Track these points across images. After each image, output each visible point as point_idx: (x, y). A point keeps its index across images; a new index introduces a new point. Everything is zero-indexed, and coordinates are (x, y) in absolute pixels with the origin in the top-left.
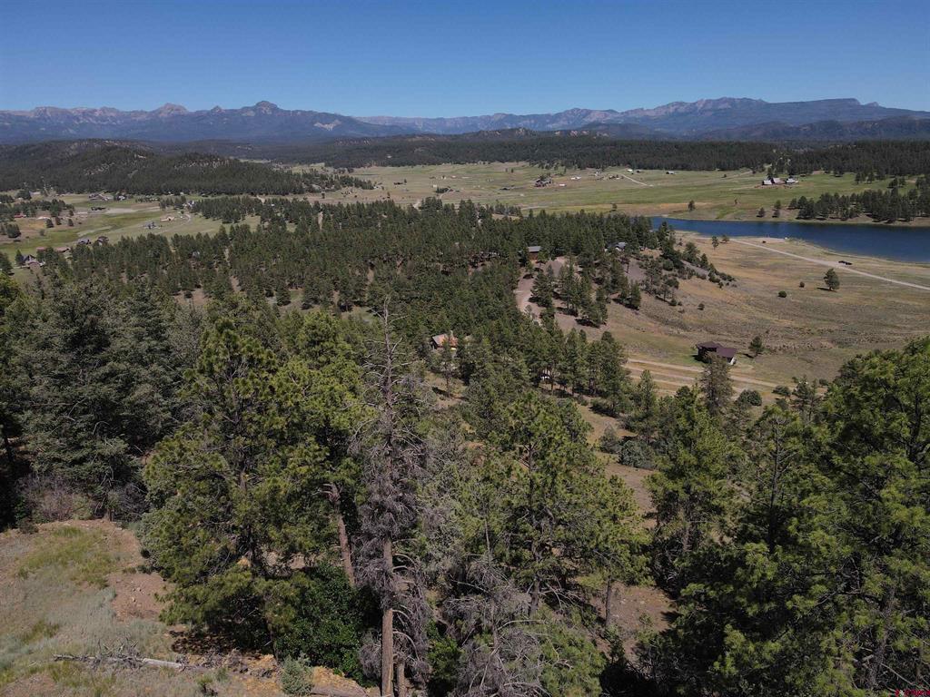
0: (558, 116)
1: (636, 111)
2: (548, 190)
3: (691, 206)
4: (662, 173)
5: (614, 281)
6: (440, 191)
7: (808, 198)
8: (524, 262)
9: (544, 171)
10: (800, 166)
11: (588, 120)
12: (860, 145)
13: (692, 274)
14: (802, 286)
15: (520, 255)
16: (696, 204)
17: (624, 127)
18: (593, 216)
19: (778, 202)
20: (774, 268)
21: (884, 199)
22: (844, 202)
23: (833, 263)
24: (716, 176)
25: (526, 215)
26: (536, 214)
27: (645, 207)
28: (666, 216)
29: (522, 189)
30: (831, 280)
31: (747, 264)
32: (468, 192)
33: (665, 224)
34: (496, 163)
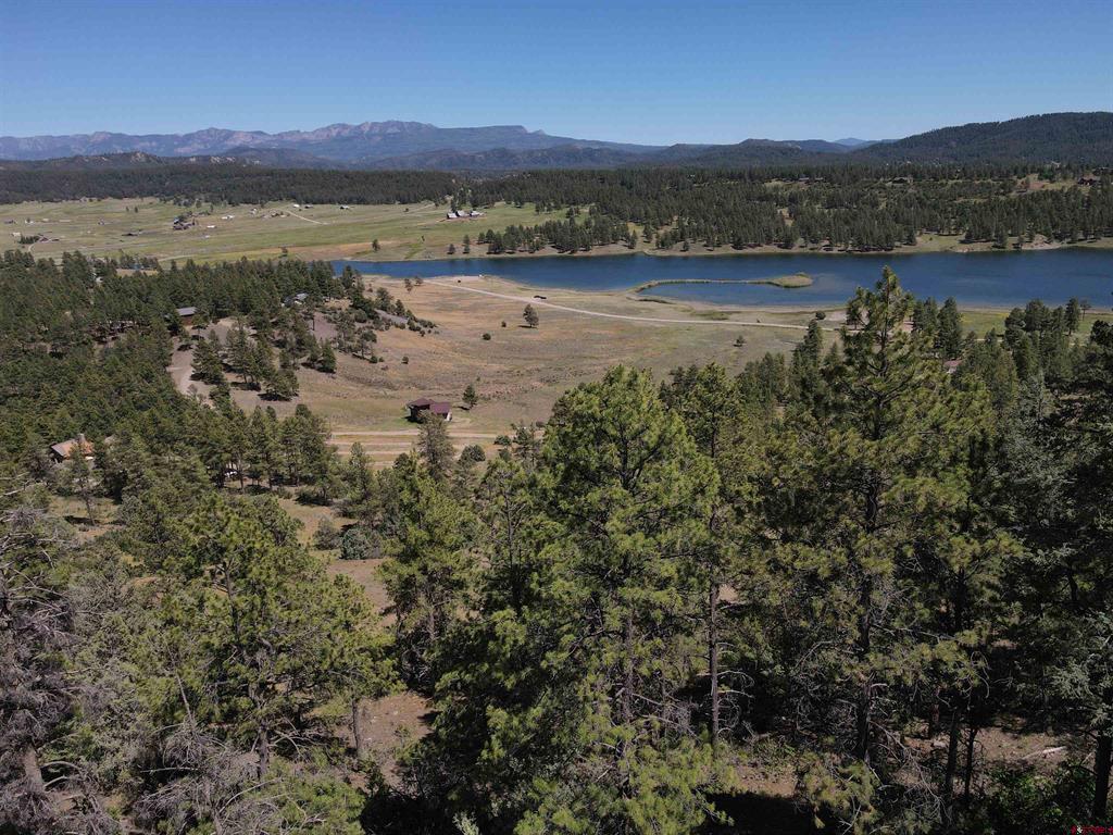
0: (189, 138)
1: (292, 133)
2: (193, 234)
3: (375, 245)
4: (336, 208)
5: (300, 342)
6: (25, 241)
7: (495, 232)
8: (175, 329)
9: (183, 210)
10: (484, 195)
11: (231, 144)
12: (535, 174)
13: (389, 324)
14: (504, 325)
15: (168, 321)
16: (380, 243)
17: (280, 152)
18: (259, 264)
19: (467, 237)
20: (474, 308)
21: (564, 229)
22: (529, 234)
23: (529, 298)
24: (397, 210)
25: (167, 268)
26: (181, 266)
27: (323, 249)
28: (348, 259)
29: (154, 234)
30: (530, 316)
31: (445, 308)
32: (73, 241)
33: (348, 268)
34: (110, 200)
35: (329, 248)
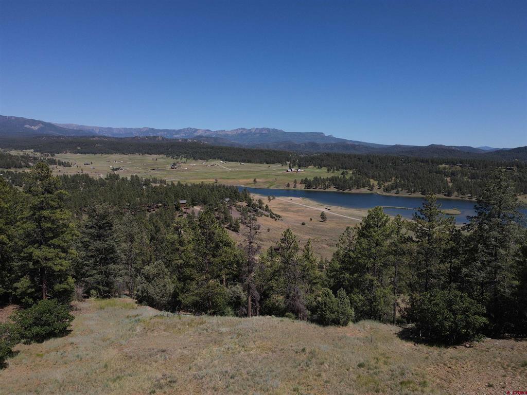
0: (180, 131)
1: (221, 131)
2: (179, 171)
3: (255, 181)
4: (238, 164)
5: (226, 218)
6: (114, 169)
7: (308, 179)
8: (177, 209)
9: (175, 161)
10: (303, 163)
12: (328, 155)
13: (262, 214)
14: (311, 220)
15: (175, 205)
16: (257, 180)
17: (216, 139)
19: (295, 180)
20: (298, 211)
21: (340, 180)
22: (324, 181)
23: (322, 209)
24: (264, 166)
27: (232, 181)
28: (243, 186)
29: (163, 170)
30: (323, 217)
31: (285, 210)
32: (133, 170)
33: (245, 190)
34: (146, 155)
35: (235, 180)
